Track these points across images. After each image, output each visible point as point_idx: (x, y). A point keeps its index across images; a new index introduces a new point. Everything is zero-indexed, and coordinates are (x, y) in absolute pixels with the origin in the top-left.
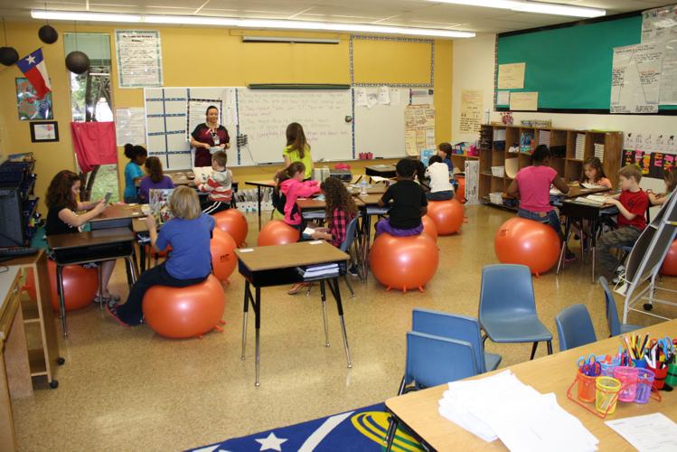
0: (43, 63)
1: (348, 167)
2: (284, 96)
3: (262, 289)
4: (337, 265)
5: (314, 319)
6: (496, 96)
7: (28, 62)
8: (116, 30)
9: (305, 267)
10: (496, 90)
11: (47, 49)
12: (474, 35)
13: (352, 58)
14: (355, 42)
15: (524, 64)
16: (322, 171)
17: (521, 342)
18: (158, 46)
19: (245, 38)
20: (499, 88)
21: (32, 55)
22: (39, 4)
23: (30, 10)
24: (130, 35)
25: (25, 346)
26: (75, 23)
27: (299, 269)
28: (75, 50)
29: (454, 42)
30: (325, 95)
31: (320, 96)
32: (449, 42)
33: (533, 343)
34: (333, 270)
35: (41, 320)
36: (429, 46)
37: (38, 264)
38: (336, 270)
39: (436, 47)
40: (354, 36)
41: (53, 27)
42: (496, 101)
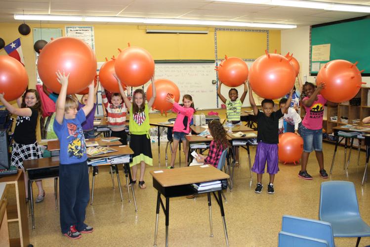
0: (20, 47)
1: (217, 114)
2: (173, 68)
3: (170, 199)
4: (220, 182)
5: (200, 217)
6: (310, 66)
7: (11, 47)
8: (66, 26)
9: (198, 184)
10: (311, 62)
11: (23, 38)
12: (296, 27)
13: (216, 43)
14: (218, 32)
15: (330, 45)
16: (200, 116)
17: (348, 237)
18: (92, 36)
19: (148, 31)
20: (313, 60)
21: (14, 42)
22: (19, 11)
23: (13, 15)
24: (75, 29)
25: (8, 238)
26: (41, 22)
27: (195, 185)
28: (40, 39)
29: (282, 31)
30: (199, 67)
31: (196, 67)
32: (279, 31)
33: (357, 238)
34: (218, 185)
35: (19, 219)
36: (265, 34)
37: (18, 181)
38: (220, 185)
39: (270, 34)
40: (217, 29)
41: (28, 24)
42: (310, 70)
